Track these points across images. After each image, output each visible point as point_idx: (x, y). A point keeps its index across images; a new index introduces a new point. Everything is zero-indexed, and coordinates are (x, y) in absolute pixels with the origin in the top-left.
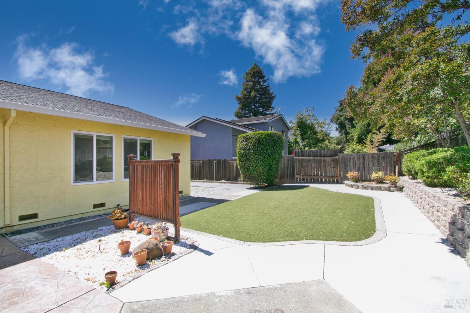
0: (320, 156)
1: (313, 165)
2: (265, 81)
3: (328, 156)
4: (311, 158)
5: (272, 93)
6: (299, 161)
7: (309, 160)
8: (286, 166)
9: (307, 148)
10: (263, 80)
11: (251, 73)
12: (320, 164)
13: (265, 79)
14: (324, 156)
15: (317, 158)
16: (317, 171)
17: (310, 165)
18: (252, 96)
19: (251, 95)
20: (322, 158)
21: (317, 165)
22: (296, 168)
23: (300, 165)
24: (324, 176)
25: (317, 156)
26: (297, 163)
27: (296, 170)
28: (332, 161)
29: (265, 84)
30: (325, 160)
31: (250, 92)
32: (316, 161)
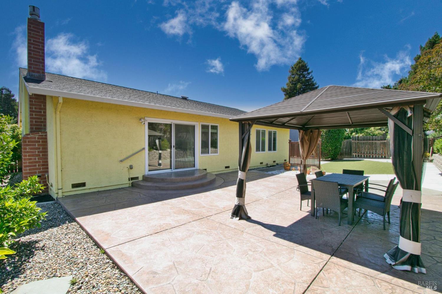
0: (372, 140)
1: (366, 146)
2: (309, 74)
3: (379, 140)
4: (365, 141)
5: (316, 84)
6: (355, 143)
7: (364, 143)
8: (345, 147)
9: (354, 134)
10: (307, 72)
11: (297, 67)
12: (372, 146)
13: (309, 72)
14: (375, 140)
15: (370, 141)
16: (370, 150)
17: (364, 146)
18: (298, 88)
19: (296, 87)
20: (374, 141)
21: (369, 146)
22: (353, 148)
23: (356, 146)
24: (375, 154)
25: (370, 140)
26: (354, 145)
27: (353, 149)
28: (381, 144)
29: (309, 76)
30: (376, 143)
31: (295, 84)
32: (369, 144)
